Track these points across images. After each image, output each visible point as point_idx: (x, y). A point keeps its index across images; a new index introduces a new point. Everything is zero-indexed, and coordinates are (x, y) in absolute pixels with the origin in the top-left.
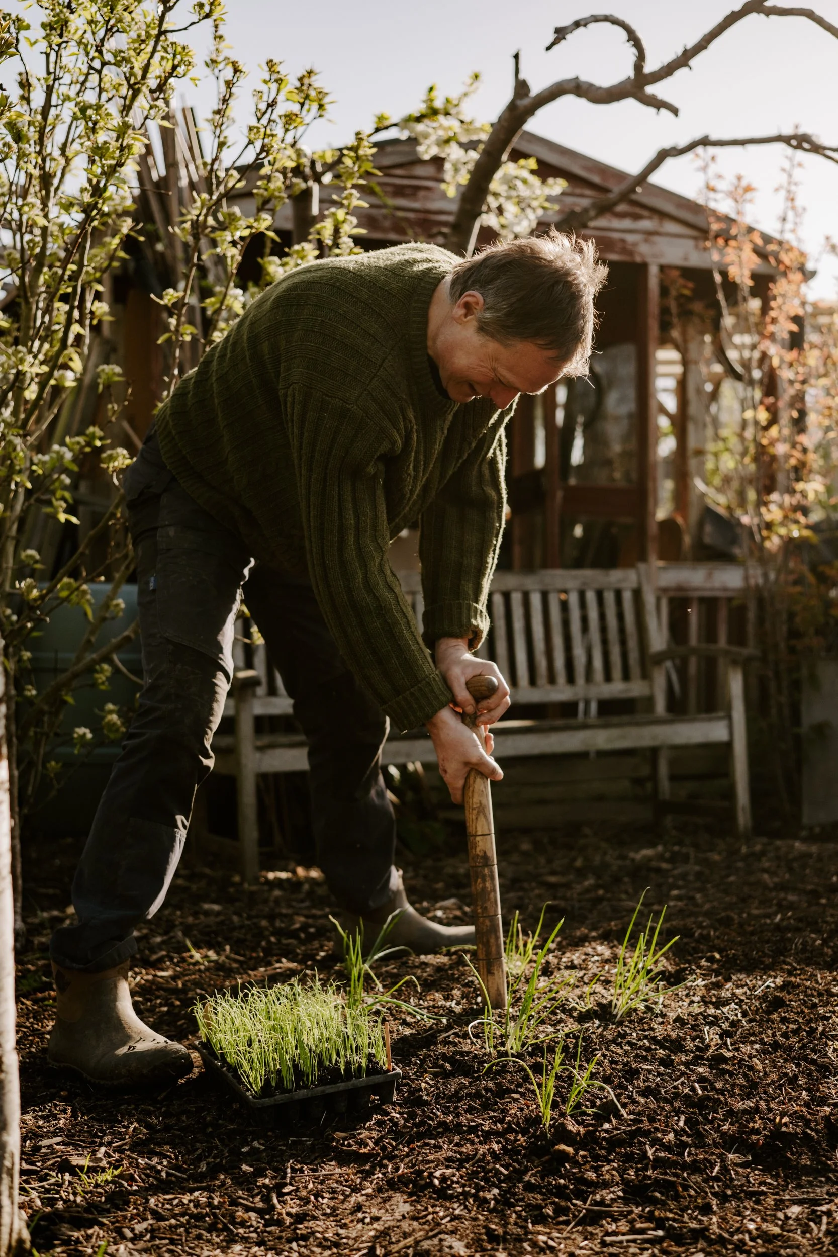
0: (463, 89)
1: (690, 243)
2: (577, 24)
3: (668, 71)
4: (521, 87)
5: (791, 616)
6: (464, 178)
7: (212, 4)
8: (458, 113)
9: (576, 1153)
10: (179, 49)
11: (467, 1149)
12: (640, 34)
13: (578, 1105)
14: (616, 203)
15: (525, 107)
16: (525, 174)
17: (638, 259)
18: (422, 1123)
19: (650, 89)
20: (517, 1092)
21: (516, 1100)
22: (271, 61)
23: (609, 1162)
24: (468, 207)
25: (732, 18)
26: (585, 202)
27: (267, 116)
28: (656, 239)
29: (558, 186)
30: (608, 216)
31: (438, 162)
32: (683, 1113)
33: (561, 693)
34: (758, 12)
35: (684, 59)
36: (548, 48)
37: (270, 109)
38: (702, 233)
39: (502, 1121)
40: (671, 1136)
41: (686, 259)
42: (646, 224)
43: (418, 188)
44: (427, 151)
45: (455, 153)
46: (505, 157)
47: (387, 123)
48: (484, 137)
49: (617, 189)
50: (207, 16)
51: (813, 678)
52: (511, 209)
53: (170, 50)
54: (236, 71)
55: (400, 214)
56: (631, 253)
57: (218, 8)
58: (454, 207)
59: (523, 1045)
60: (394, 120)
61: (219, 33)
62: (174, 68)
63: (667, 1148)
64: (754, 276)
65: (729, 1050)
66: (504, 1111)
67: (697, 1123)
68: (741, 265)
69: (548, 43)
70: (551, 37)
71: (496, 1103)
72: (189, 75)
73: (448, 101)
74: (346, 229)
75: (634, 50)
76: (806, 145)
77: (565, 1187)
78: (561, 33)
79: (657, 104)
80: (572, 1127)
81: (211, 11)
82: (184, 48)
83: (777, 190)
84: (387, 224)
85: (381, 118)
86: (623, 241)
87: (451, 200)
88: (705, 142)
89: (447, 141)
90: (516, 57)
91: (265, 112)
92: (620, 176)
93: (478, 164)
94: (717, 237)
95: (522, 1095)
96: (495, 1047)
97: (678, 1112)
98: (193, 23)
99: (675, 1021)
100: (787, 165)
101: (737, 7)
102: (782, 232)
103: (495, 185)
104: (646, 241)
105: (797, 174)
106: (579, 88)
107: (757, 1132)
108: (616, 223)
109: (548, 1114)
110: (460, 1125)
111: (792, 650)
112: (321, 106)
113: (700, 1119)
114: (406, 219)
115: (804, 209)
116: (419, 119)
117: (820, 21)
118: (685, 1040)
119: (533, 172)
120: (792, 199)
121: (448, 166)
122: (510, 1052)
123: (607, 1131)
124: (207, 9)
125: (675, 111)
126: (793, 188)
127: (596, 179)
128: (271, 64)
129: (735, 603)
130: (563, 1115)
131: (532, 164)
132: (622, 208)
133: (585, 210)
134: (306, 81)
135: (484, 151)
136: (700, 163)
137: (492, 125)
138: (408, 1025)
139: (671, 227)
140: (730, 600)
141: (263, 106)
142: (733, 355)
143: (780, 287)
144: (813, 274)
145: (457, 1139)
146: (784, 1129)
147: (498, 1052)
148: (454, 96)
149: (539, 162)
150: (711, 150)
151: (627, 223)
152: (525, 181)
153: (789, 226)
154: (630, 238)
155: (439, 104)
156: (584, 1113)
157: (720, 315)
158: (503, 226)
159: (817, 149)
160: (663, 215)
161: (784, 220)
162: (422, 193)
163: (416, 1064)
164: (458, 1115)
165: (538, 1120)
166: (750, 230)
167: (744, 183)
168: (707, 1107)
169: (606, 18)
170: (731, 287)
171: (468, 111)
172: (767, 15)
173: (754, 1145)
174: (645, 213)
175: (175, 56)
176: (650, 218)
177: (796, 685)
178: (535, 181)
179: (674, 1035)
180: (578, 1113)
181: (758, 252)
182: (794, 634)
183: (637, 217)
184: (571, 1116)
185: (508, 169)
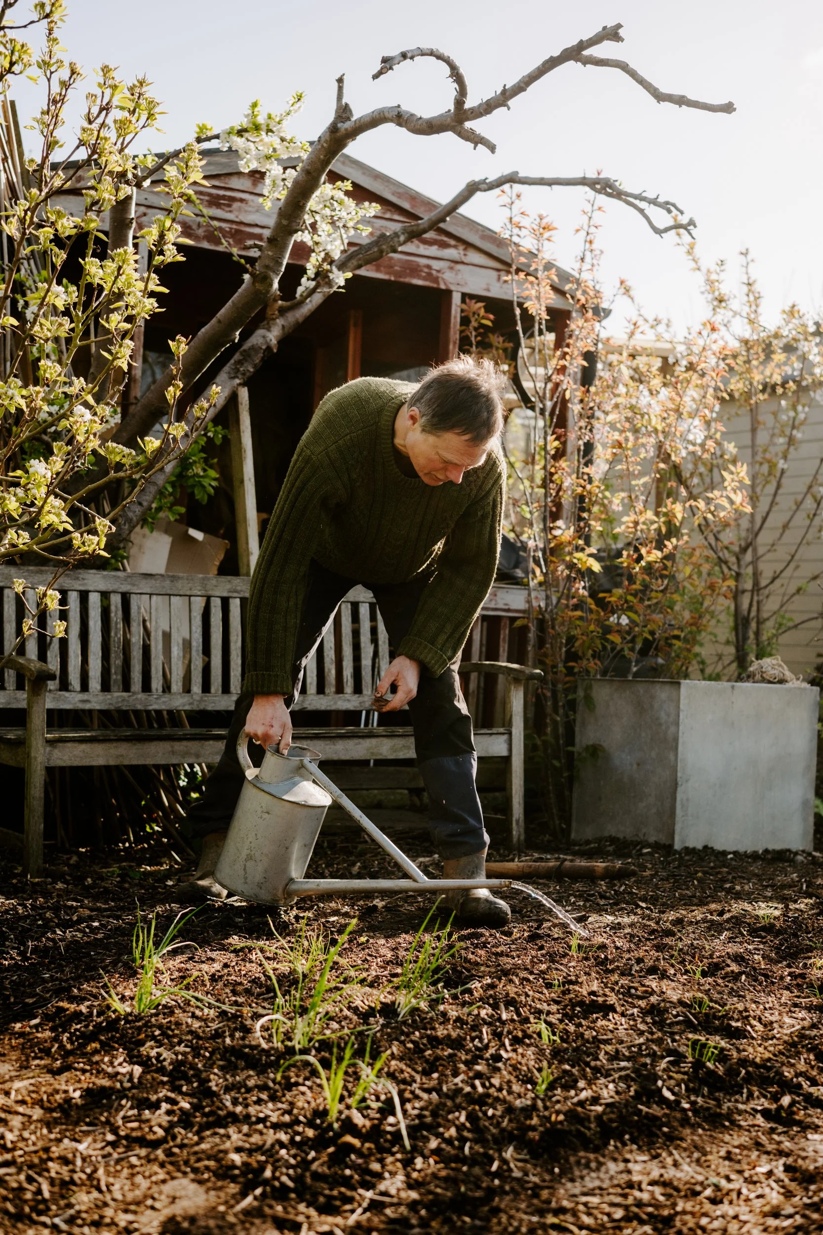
0: (287, 108)
1: (494, 274)
2: (404, 56)
3: (488, 108)
4: (344, 112)
5: (571, 640)
6: (282, 195)
7: (53, 5)
8: (279, 131)
9: (363, 1145)
10: (18, 47)
11: (256, 1139)
12: (462, 71)
13: (364, 1100)
14: (425, 231)
15: (346, 129)
16: (340, 195)
17: (443, 287)
18: (212, 1113)
19: (468, 125)
20: (304, 1085)
21: (303, 1094)
22: (107, 67)
23: (393, 1154)
24: (285, 222)
25: (551, 63)
26: (397, 227)
27: (100, 120)
28: (459, 267)
29: (372, 209)
30: (416, 242)
31: (258, 176)
32: (464, 1109)
33: (348, 702)
34: (576, 61)
35: (504, 98)
36: (376, 77)
37: (104, 112)
38: (505, 266)
39: (289, 1112)
40: (453, 1131)
41: (488, 290)
42: (452, 253)
43: (233, 199)
44: (246, 165)
45: (275, 170)
46: (323, 178)
47: (209, 134)
48: (305, 156)
49: (427, 217)
50: (47, 16)
51: (589, 700)
52: (324, 227)
53: (8, 46)
54: (73, 72)
55: (216, 223)
56: (436, 280)
57: (60, 9)
58: (271, 222)
59: (310, 1040)
60: (215, 132)
61: (54, 35)
62: (12, 64)
63: (449, 1141)
64: (550, 310)
65: (507, 1051)
66: (292, 1104)
67: (478, 1118)
68: (538, 298)
69: (375, 71)
70: (378, 66)
71: (284, 1095)
72: (25, 73)
73: (270, 117)
74: (171, 237)
75: (456, 85)
76: (609, 190)
77: (351, 1177)
78: (387, 63)
79: (476, 139)
80: (358, 1119)
81: (51, 12)
82: (23, 46)
83: (577, 231)
84: (201, 232)
85: (202, 128)
86: (429, 267)
87: (268, 215)
88: (512, 179)
89: (268, 157)
90: (340, 81)
91: (98, 116)
92: (430, 204)
93: (296, 183)
94: (518, 271)
95: (310, 1088)
96: (283, 1042)
97: (458, 1108)
98: (32, 22)
99: (455, 1021)
100: (588, 208)
101: (556, 53)
102: (580, 271)
103: (313, 203)
104: (451, 268)
105: (597, 217)
106: (401, 118)
107: (533, 1128)
108: (423, 250)
109: (334, 1107)
110: (248, 1116)
111: (570, 671)
112: (150, 116)
113: (480, 1114)
114: (220, 229)
115: (602, 252)
116: (241, 132)
117: (633, 74)
118: (465, 1039)
119: (347, 193)
120: (591, 242)
121: (268, 181)
122: (297, 1047)
123: (391, 1125)
124: (48, 9)
125: (492, 148)
126: (592, 230)
127: (406, 205)
128: (106, 70)
129: (518, 623)
130: (348, 1107)
131: (348, 185)
132: (430, 235)
133: (396, 235)
134: (137, 90)
135: (303, 170)
136: (505, 200)
137: (311, 143)
138: (197, 1018)
139: (474, 257)
140: (513, 620)
141: (95, 110)
142: (527, 385)
143: (576, 324)
144: (607, 312)
145: (245, 1128)
146: (559, 1126)
147: (286, 1047)
148: (276, 113)
149: (354, 184)
150: (517, 187)
151: (433, 251)
152: (341, 203)
153: (586, 266)
154: (436, 265)
155: (261, 119)
156: (368, 1107)
157: (518, 345)
158: (317, 243)
159: (619, 195)
160: (468, 245)
161: (582, 259)
162: (236, 205)
163: (204, 1056)
164: (247, 1106)
165: (325, 1113)
166: (548, 266)
167: (544, 221)
168: (486, 1104)
169: (431, 53)
170: (528, 319)
171: (288, 129)
172: (585, 64)
173: (532, 1141)
174: (453, 242)
175: (12, 53)
176: (455, 247)
177: (572, 705)
178: (350, 203)
179: (454, 1035)
180: (363, 1108)
181: (555, 289)
182: (572, 656)
183: (444, 245)
184: (357, 1109)
185: (325, 190)
